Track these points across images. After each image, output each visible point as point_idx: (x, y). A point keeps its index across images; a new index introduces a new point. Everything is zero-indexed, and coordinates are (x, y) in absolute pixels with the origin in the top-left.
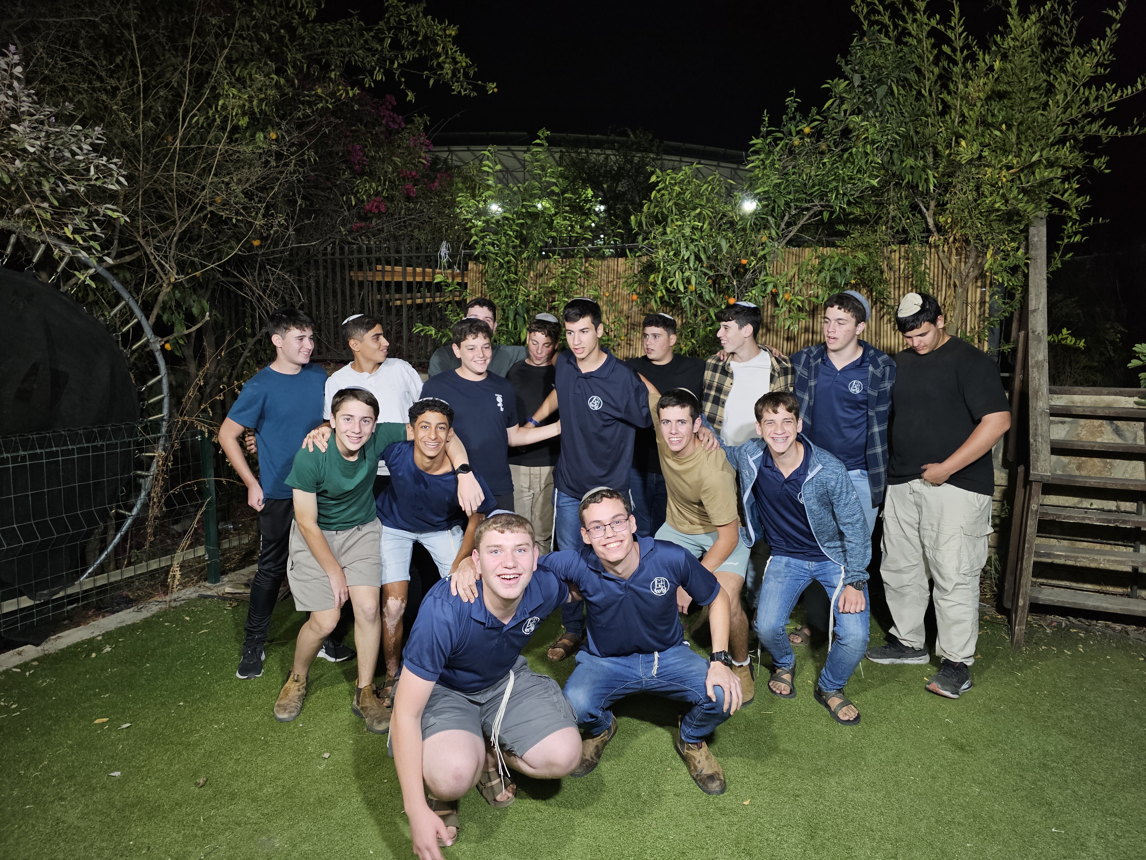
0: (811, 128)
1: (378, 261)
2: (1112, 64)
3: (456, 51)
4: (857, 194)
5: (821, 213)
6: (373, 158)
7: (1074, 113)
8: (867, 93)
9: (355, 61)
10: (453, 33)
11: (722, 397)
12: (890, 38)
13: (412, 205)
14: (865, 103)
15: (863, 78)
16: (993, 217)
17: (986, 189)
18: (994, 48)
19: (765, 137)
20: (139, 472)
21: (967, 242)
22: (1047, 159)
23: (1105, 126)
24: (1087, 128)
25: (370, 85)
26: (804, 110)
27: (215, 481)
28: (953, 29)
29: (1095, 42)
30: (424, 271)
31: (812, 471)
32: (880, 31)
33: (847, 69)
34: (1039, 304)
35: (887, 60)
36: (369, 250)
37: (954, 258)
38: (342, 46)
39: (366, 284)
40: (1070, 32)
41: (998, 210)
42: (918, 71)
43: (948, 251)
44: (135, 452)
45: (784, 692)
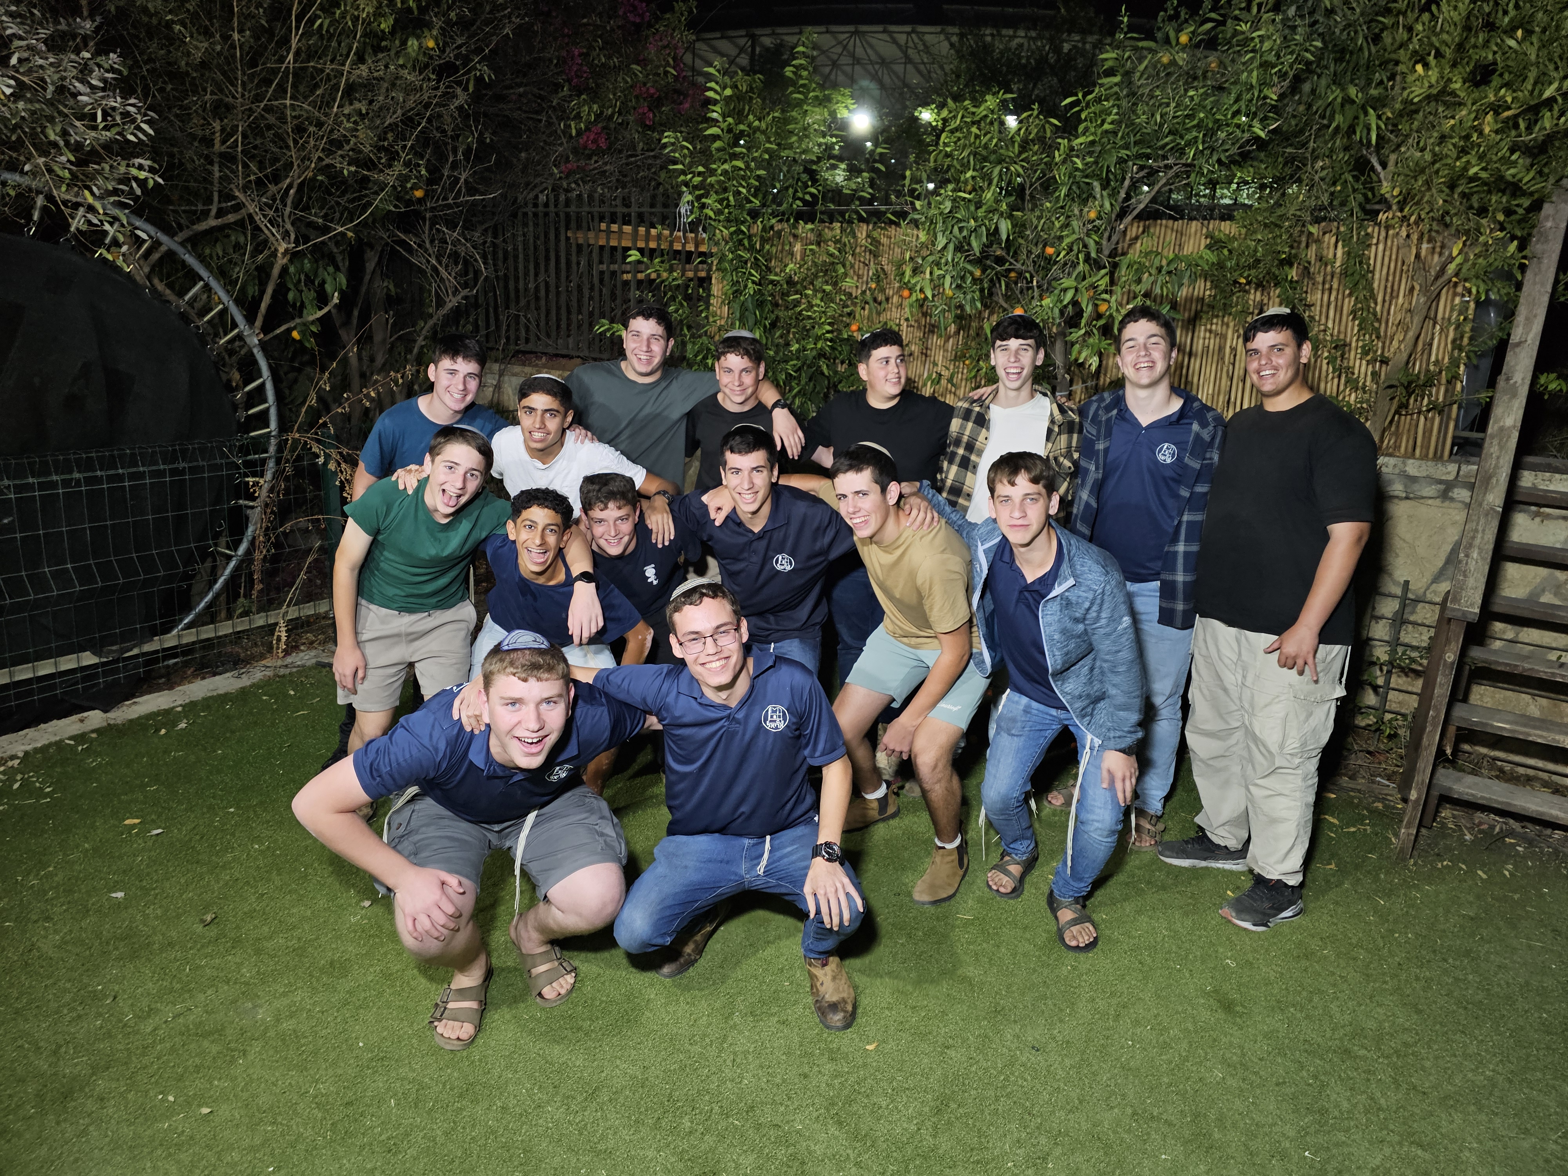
1: (602, 219)
11: (973, 458)
19: (1121, 49)
20: (242, 502)
30: (659, 234)
31: (1060, 584)
34: (1527, 334)
36: (592, 201)
39: (585, 248)
43: (1408, 236)
44: (231, 477)
45: (1002, 890)
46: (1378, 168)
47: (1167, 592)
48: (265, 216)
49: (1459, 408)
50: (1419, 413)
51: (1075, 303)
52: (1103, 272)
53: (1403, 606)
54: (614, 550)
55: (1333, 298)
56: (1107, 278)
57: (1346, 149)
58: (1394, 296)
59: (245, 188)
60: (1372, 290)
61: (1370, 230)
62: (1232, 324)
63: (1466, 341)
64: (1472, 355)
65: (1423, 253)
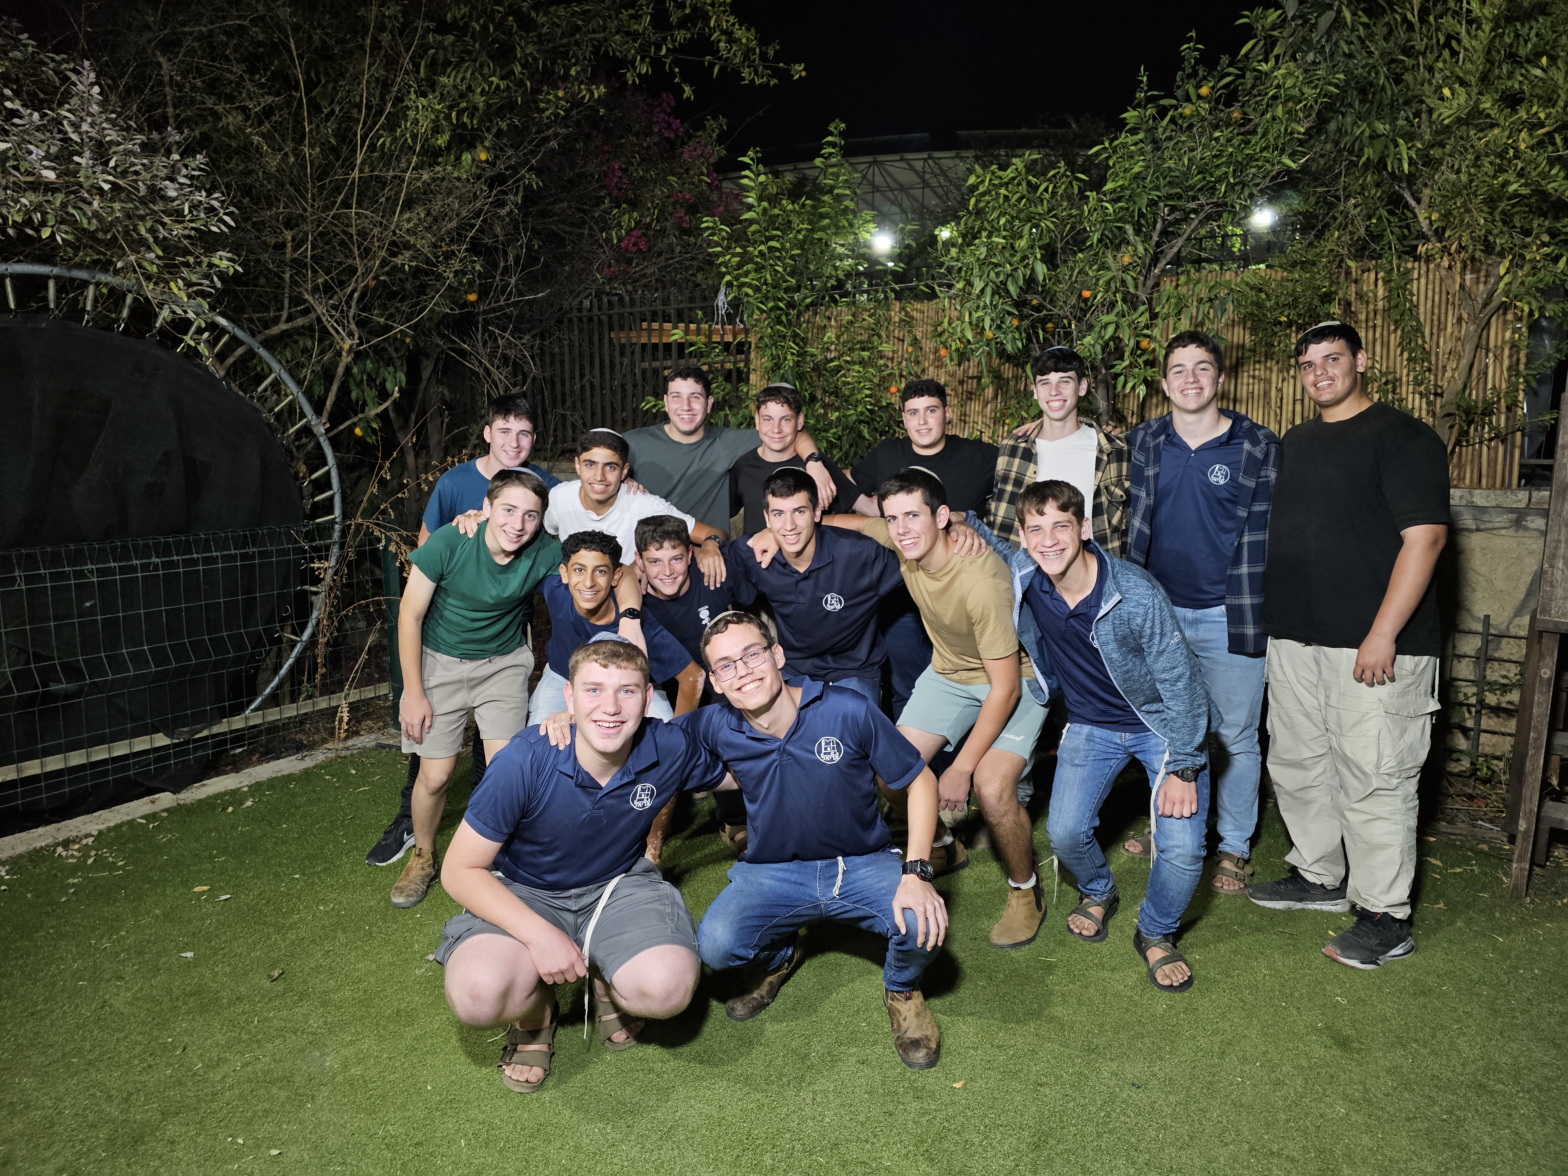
3: (733, 24)
9: (613, 50)
15: (1302, 2)
19: (1143, 107)
20: (307, 587)
30: (698, 328)
31: (1106, 602)
36: (633, 303)
38: (594, 31)
43: (1450, 267)
44: (297, 562)
45: (1085, 933)
46: (1413, 203)
47: (1235, 616)
48: (331, 316)
49: (1523, 436)
50: (1481, 443)
51: (1116, 339)
52: (1142, 308)
53: (1486, 643)
54: (669, 590)
55: (1378, 335)
56: (1147, 315)
57: (1378, 185)
58: (1441, 328)
59: (315, 290)
60: (1418, 321)
61: (1410, 265)
62: (1275, 368)
63: (1522, 367)
64: (1530, 378)
65: (1468, 283)
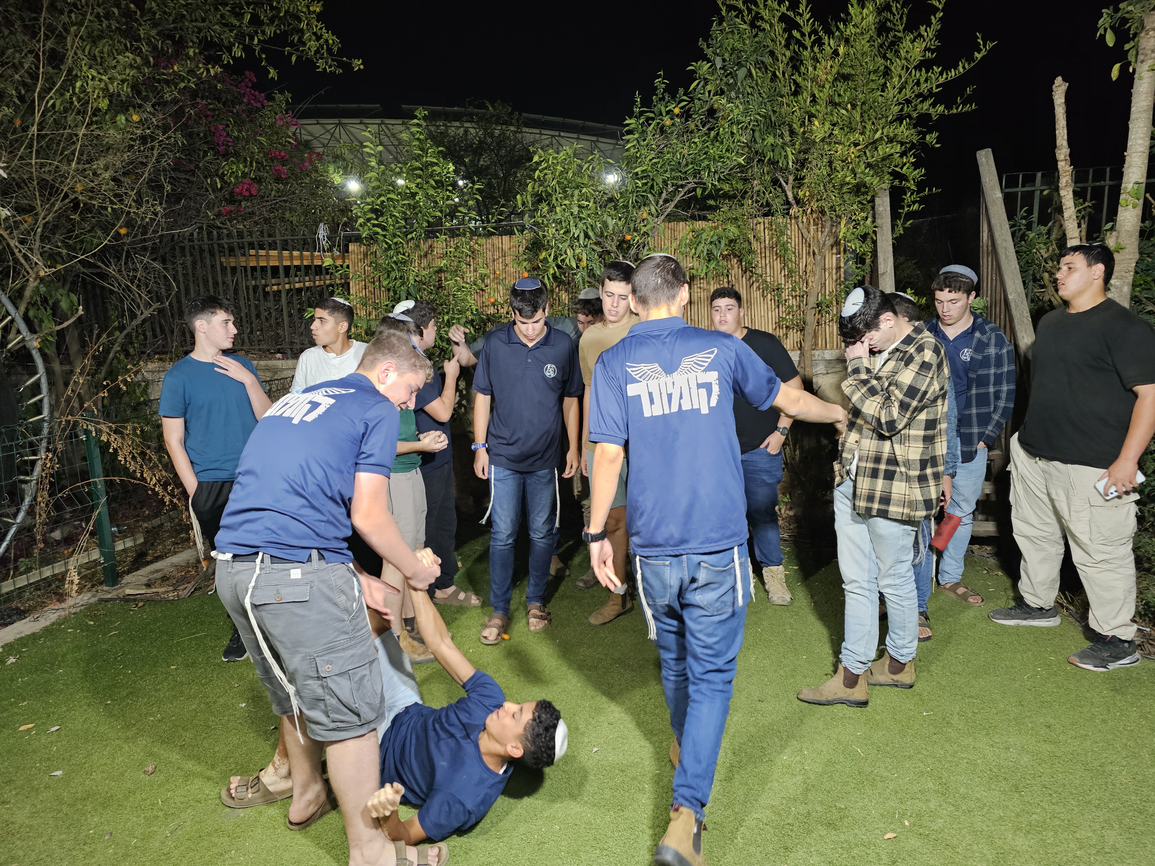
0: (681, 108)
1: (252, 246)
2: (937, 49)
3: (321, 29)
4: (726, 172)
5: (694, 189)
6: (237, 138)
7: (908, 93)
8: (728, 75)
9: (211, 36)
10: (318, 10)
12: (745, 23)
13: (281, 186)
14: (727, 84)
15: (724, 60)
16: (845, 190)
17: (837, 164)
18: (837, 33)
19: (638, 118)
20: (22, 477)
21: (823, 212)
22: (887, 136)
23: (934, 105)
24: (919, 107)
25: (229, 62)
26: (671, 91)
27: (106, 481)
28: (801, 15)
29: (922, 28)
30: (301, 254)
32: (737, 16)
33: (709, 52)
34: (887, 268)
35: (744, 44)
36: (240, 235)
37: (812, 228)
38: (196, 20)
39: (239, 269)
40: (901, 18)
41: (848, 184)
42: (772, 53)
46: (784, 184)
59: (7, 228)
